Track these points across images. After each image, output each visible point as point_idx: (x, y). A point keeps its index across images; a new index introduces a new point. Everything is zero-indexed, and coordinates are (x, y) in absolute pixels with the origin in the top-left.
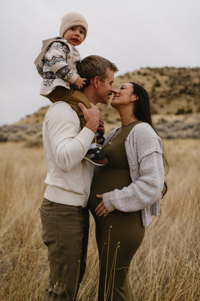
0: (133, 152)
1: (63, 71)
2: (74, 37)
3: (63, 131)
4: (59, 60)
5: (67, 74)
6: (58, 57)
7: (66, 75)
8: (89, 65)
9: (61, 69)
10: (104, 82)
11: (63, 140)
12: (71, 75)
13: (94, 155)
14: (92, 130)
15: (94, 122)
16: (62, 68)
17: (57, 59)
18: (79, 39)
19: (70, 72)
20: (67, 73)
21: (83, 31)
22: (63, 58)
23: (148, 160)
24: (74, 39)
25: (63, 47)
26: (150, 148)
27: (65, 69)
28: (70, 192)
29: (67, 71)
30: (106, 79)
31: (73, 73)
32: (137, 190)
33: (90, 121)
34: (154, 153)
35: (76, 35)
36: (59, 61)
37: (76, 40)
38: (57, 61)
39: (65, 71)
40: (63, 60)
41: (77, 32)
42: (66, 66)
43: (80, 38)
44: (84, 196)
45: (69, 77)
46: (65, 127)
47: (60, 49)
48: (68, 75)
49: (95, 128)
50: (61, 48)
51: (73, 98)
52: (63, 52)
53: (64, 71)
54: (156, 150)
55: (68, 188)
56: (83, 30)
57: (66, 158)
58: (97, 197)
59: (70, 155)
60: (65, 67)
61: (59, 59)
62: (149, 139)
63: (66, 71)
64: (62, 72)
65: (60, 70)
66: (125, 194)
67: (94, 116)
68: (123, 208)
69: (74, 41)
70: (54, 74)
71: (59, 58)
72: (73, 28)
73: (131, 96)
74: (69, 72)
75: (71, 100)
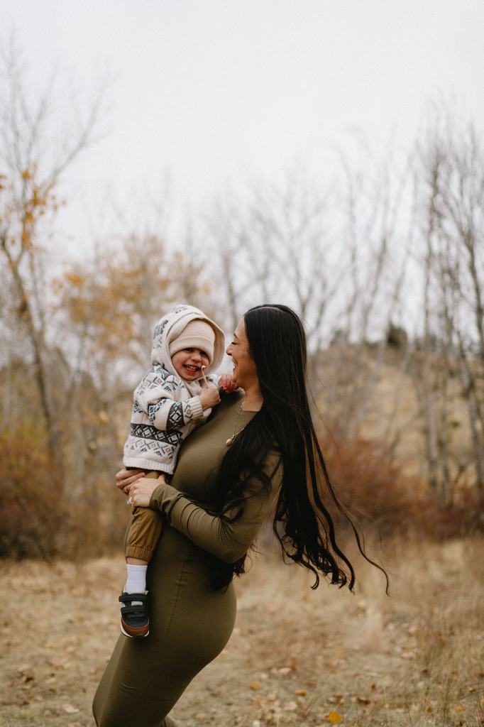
1: (173, 418)
5: (182, 415)
7: (182, 418)
9: (168, 419)
12: (188, 408)
16: (169, 416)
19: (184, 408)
20: (180, 414)
27: (174, 412)
31: (189, 404)
39: (176, 415)
42: (172, 406)
45: (188, 415)
48: (185, 414)
53: (175, 417)
60: (172, 409)
63: (178, 414)
64: (173, 420)
65: (168, 421)
74: (182, 409)
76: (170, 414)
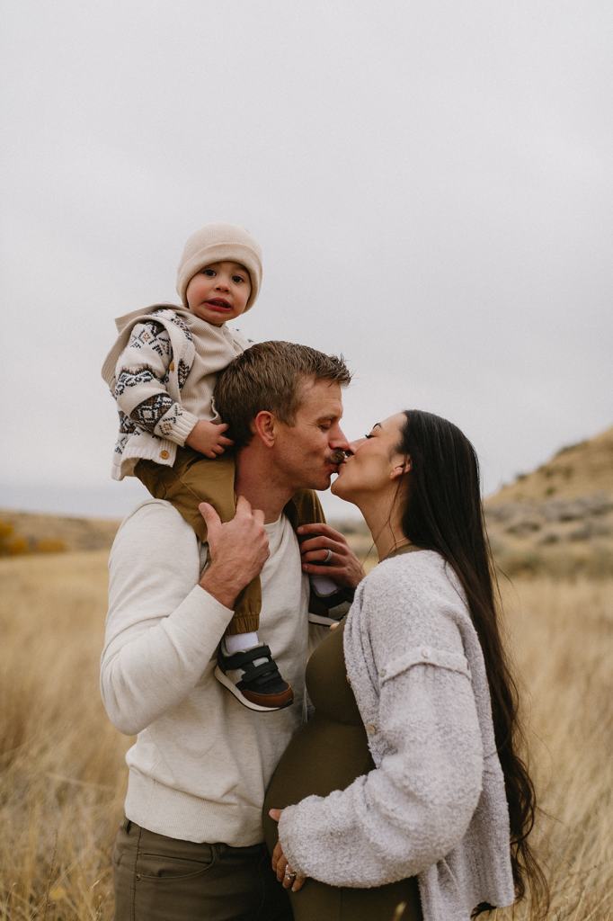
0: (362, 664)
1: (145, 412)
2: (214, 295)
3: (136, 596)
4: (133, 381)
5: (157, 422)
6: (134, 369)
7: (154, 425)
8: (238, 379)
9: (137, 408)
10: (293, 426)
11: (126, 629)
12: (171, 422)
13: (243, 672)
14: (217, 596)
15: (228, 567)
16: (140, 405)
17: (130, 376)
18: (228, 299)
19: (166, 416)
20: (156, 417)
21: (241, 274)
22: (151, 370)
23: (399, 696)
24: (212, 302)
25: (157, 337)
26: (404, 649)
27: (151, 407)
28: (178, 794)
29: (156, 411)
30: (298, 414)
31: (177, 417)
32: (360, 809)
33: (215, 565)
34: (415, 668)
35: (218, 289)
36: (132, 385)
37: (221, 306)
38: (128, 383)
39: (150, 413)
40: (146, 380)
41: (223, 280)
42: (155, 397)
43: (233, 295)
44: (235, 807)
45: (164, 428)
46: (143, 584)
47: (147, 343)
48: (161, 423)
49: (229, 590)
50: (149, 340)
51: (183, 487)
52: (156, 353)
53: (147, 414)
54: (422, 659)
55: (170, 780)
56: (243, 273)
57: (118, 691)
58: (269, 817)
59: (130, 682)
60: (152, 400)
61: (134, 377)
62: (404, 617)
63: (154, 414)
64: (142, 415)
65: (135, 411)
66: (326, 818)
67: (233, 546)
68: (321, 870)
69: (213, 306)
70: (127, 417)
71: (137, 373)
72: (209, 270)
73: (390, 459)
74: (163, 414)
75: (179, 494)
76: (144, 403)
